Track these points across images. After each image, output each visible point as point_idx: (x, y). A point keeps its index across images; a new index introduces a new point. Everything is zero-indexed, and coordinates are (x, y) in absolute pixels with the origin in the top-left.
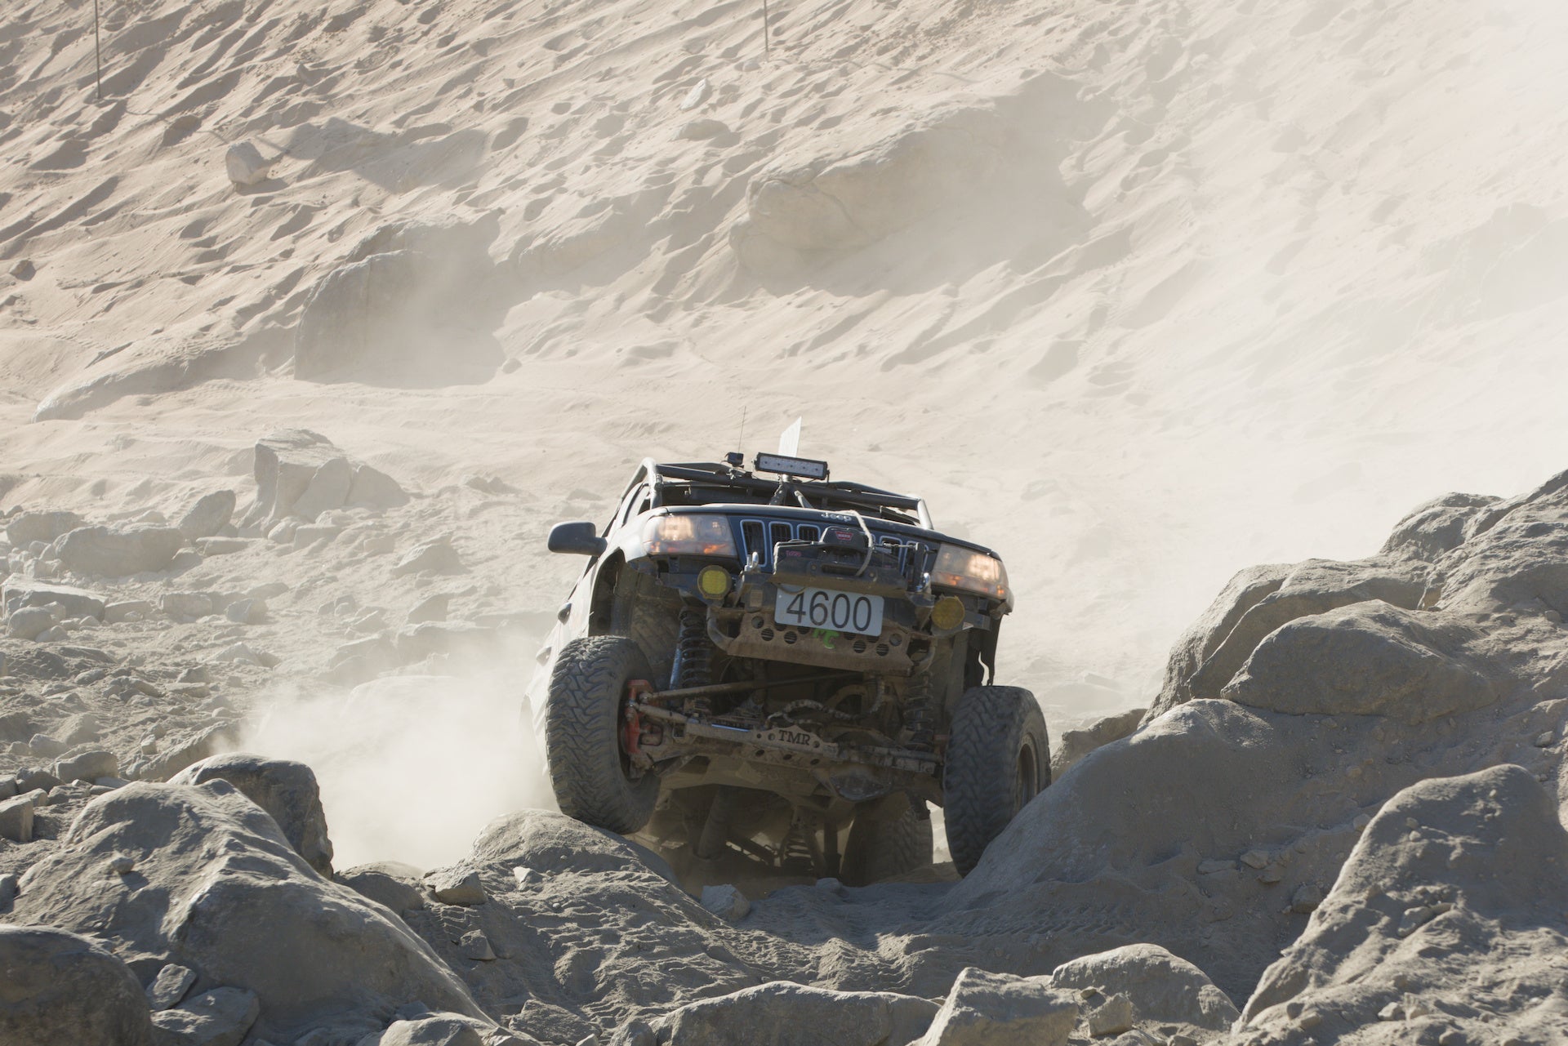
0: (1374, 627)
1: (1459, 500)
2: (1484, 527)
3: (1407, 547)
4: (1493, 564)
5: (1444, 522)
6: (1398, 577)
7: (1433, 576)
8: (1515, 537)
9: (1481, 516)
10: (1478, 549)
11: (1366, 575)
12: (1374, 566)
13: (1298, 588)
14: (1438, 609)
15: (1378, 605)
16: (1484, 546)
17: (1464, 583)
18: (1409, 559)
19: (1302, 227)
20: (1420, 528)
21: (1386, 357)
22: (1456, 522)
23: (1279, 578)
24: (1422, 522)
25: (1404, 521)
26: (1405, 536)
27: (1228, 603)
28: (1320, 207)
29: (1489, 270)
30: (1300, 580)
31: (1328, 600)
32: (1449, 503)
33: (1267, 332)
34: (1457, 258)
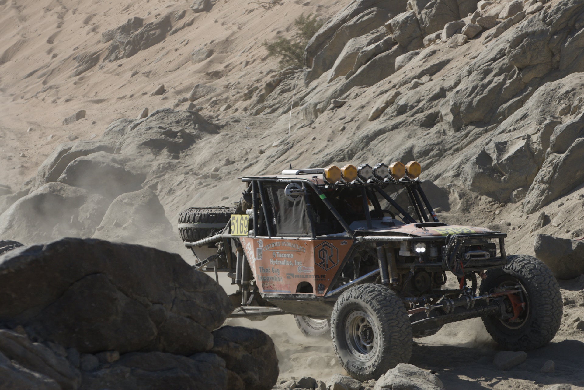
0: (101, 159)
1: (125, 121)
2: (134, 128)
3: (110, 135)
4: (136, 139)
5: (121, 127)
6: (107, 145)
7: (118, 144)
8: (143, 131)
9: (132, 125)
10: (132, 135)
11: (98, 144)
12: (100, 141)
13: (77, 149)
14: (121, 154)
15: (103, 153)
16: (133, 134)
17: (128, 145)
18: (111, 139)
19: (59, 27)
20: (114, 129)
21: (92, 73)
22: (125, 126)
23: (71, 146)
24: (114, 127)
25: (108, 128)
26: (108, 133)
27: (55, 155)
28: (65, 19)
29: (126, 41)
30: (78, 146)
31: (86, 153)
32: (121, 122)
33: (49, 65)
34: (115, 37)
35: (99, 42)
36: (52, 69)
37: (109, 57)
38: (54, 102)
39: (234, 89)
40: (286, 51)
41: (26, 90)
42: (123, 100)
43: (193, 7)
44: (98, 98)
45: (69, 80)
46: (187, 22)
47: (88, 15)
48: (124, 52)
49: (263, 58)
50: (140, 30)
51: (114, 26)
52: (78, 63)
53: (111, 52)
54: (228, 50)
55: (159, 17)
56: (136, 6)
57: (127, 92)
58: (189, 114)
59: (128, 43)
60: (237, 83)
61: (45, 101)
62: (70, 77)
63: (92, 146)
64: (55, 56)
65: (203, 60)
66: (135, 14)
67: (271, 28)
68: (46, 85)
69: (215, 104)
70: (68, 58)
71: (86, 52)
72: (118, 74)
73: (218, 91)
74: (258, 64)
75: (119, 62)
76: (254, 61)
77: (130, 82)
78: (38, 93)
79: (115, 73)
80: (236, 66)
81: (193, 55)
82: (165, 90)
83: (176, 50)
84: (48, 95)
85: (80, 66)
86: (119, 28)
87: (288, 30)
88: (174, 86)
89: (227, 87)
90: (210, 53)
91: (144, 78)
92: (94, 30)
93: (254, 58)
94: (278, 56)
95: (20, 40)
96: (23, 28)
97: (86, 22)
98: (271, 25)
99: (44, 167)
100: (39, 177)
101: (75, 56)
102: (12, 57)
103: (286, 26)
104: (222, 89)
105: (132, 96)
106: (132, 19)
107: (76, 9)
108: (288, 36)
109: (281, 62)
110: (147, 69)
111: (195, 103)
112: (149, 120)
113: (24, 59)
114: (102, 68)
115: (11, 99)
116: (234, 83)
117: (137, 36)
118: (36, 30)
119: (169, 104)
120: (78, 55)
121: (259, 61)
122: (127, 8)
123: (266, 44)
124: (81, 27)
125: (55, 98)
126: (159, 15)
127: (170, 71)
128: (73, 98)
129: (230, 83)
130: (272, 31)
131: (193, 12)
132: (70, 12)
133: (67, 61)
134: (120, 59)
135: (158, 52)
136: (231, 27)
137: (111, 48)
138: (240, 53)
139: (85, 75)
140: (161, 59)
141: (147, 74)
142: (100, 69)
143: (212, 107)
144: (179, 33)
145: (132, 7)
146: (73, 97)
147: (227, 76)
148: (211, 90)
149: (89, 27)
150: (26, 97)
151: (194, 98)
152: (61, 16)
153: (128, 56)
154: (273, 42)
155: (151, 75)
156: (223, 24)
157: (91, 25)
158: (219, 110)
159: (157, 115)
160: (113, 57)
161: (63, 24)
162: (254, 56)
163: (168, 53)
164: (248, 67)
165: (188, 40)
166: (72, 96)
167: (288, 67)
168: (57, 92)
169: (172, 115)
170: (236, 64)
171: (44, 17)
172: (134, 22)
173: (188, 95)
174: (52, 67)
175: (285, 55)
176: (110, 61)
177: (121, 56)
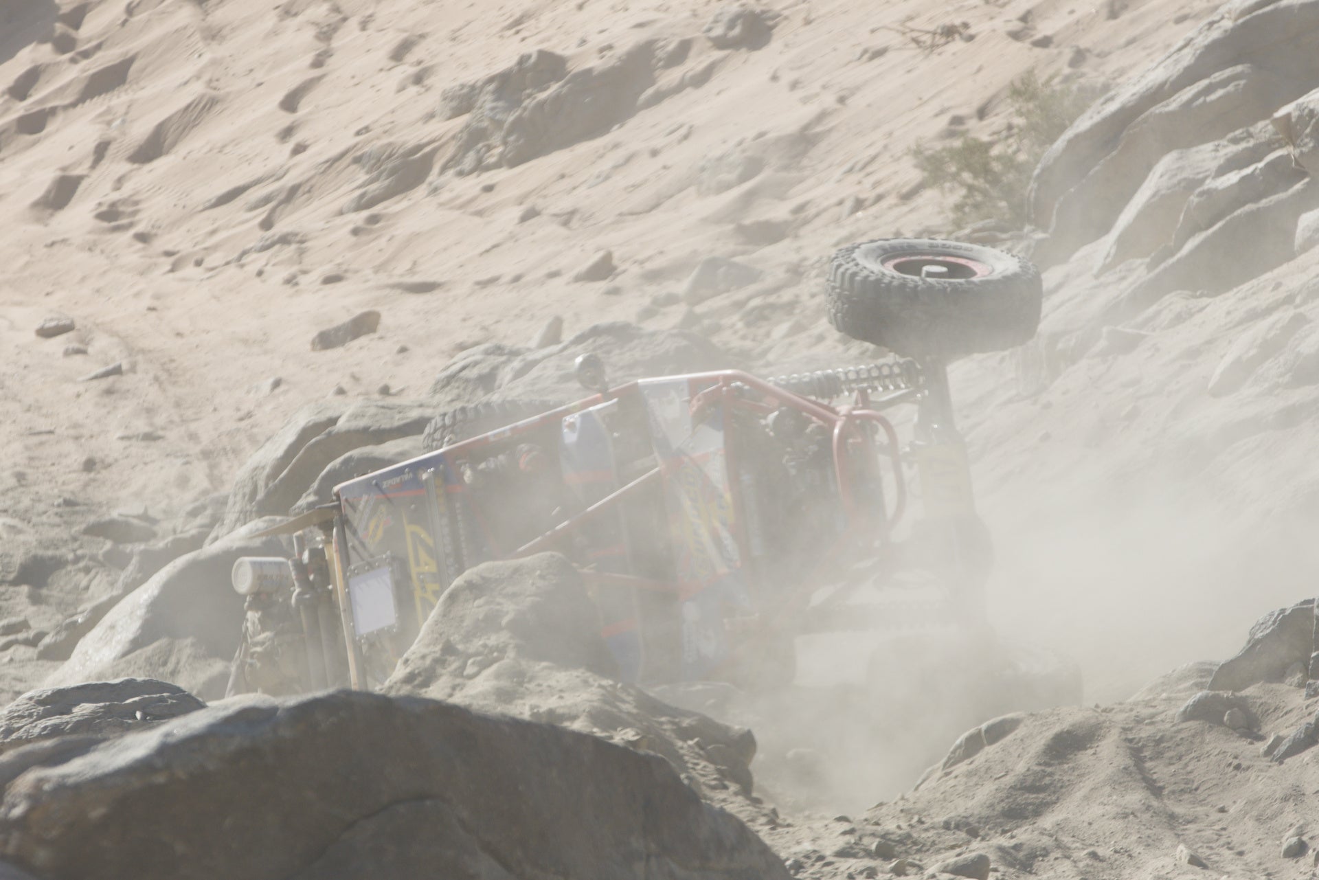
1: (498, 350)
2: (519, 374)
3: (450, 390)
5: (484, 369)
8: (548, 383)
9: (517, 364)
10: (515, 393)
11: (414, 414)
12: (421, 406)
13: (355, 424)
16: (520, 391)
18: (452, 401)
19: (318, 63)
20: (463, 374)
21: (404, 204)
22: (495, 369)
23: (335, 415)
24: (464, 368)
25: (448, 367)
26: (449, 381)
27: (290, 437)
28: (336, 43)
29: (511, 118)
30: (355, 416)
31: (380, 436)
32: (488, 353)
33: (281, 173)
34: (479, 104)
35: (430, 116)
36: (290, 184)
37: (458, 163)
38: (291, 281)
39: (817, 276)
40: (976, 175)
41: (207, 244)
42: (491, 289)
43: (709, 30)
44: (417, 279)
45: (339, 221)
46: (690, 74)
47: (405, 35)
48: (500, 149)
49: (905, 190)
50: (554, 88)
51: (478, 73)
52: (367, 173)
53: (466, 148)
54: (805, 162)
55: (608, 53)
56: (546, 18)
57: (505, 265)
58: (684, 343)
59: (517, 125)
60: (825, 259)
61: (264, 276)
62: (341, 213)
63: (397, 416)
64: (299, 149)
65: (726, 187)
66: (542, 42)
67: (934, 106)
68: (270, 233)
69: (759, 317)
70: (342, 155)
71: (390, 144)
72: (479, 213)
73: (769, 282)
74: (890, 208)
75: (487, 178)
76: (879, 198)
77: (513, 237)
78: (245, 253)
79: (472, 208)
80: (825, 210)
81: (703, 169)
82: (614, 268)
83: (654, 153)
84: (274, 261)
85: (372, 181)
86: (491, 80)
87: (982, 113)
88: (640, 257)
89: (796, 272)
90: (752, 166)
91: (555, 229)
92: (418, 79)
93: (880, 190)
94: (952, 190)
95: (202, 96)
96: (214, 62)
97: (399, 54)
98: (933, 97)
99: (256, 469)
100: (239, 497)
101: (359, 153)
102: (174, 144)
103: (976, 104)
104: (781, 275)
105: (517, 279)
106: (529, 56)
107: (371, 16)
108: (981, 132)
109: (958, 208)
110: (565, 204)
111: (699, 309)
112: (566, 353)
113: (211, 150)
114: (435, 191)
115: (167, 263)
116: (816, 258)
117: (541, 104)
118: (251, 71)
119: (624, 311)
120: (366, 149)
121: (891, 200)
122: (518, 22)
123: (917, 152)
124: (381, 70)
125: (295, 269)
126: (610, 47)
127: (632, 214)
128: (348, 275)
129: (805, 259)
130: (937, 115)
131: (710, 44)
132: (353, 23)
133: (336, 165)
134: (488, 168)
135: (601, 157)
136: (817, 95)
137: (465, 136)
138: (838, 173)
139: (385, 208)
140: (607, 178)
141: (566, 219)
142: (429, 195)
143: (748, 325)
144: (667, 106)
145: (533, 22)
146: (346, 271)
147: (796, 237)
148: (749, 275)
149: (407, 69)
150: (210, 261)
151: (694, 297)
152: (326, 34)
153: (513, 163)
154: (938, 146)
155: (575, 223)
156: (794, 85)
157: (412, 65)
158: (768, 335)
159: (590, 341)
160: (469, 161)
161: (331, 55)
162: (876, 185)
163: (629, 160)
164: (860, 214)
165: (691, 127)
166: (344, 267)
167: (980, 224)
168: (301, 252)
169: (636, 342)
170: (825, 204)
171: (274, 33)
172: (536, 64)
173: (681, 287)
174: (289, 180)
175: (971, 188)
176: (461, 174)
177: (492, 160)
